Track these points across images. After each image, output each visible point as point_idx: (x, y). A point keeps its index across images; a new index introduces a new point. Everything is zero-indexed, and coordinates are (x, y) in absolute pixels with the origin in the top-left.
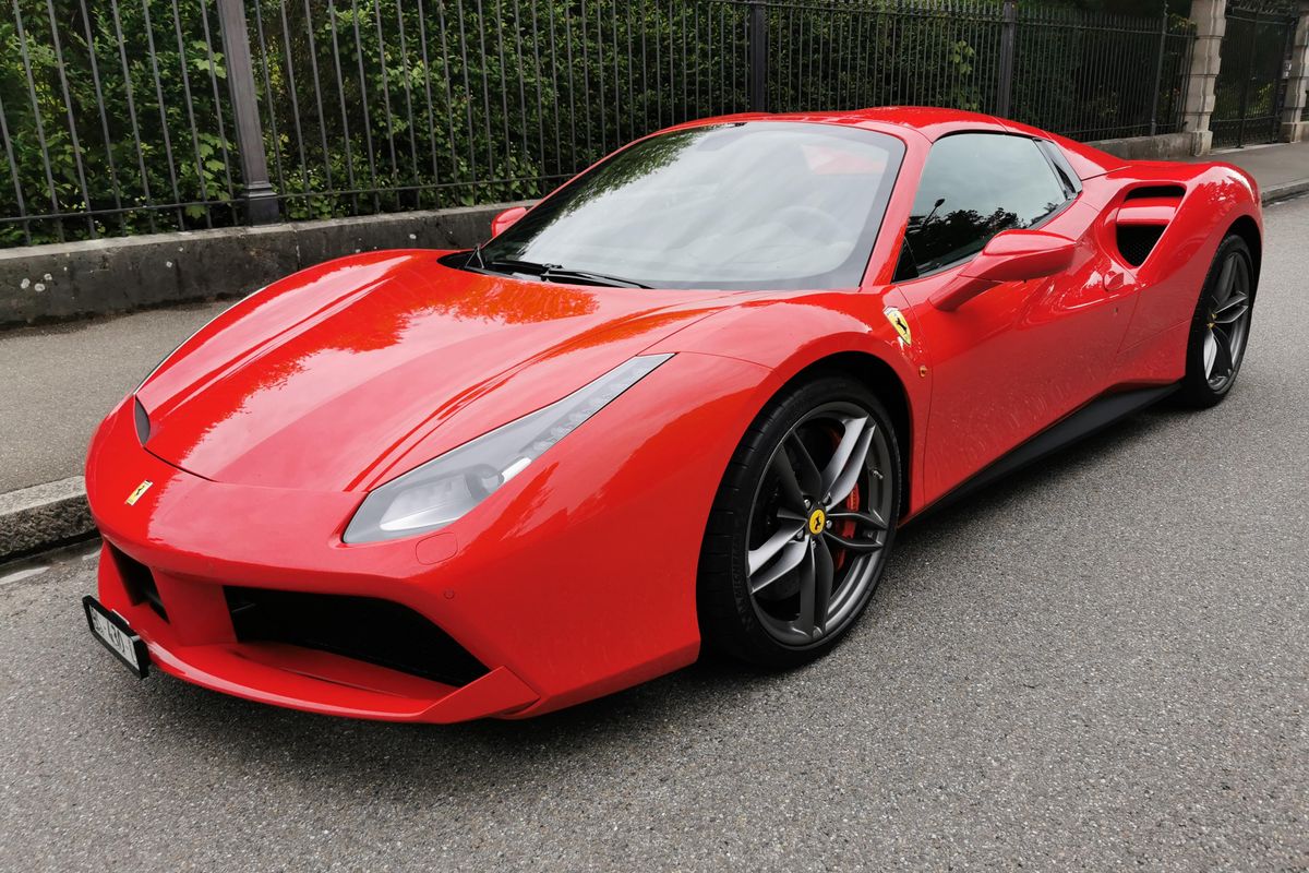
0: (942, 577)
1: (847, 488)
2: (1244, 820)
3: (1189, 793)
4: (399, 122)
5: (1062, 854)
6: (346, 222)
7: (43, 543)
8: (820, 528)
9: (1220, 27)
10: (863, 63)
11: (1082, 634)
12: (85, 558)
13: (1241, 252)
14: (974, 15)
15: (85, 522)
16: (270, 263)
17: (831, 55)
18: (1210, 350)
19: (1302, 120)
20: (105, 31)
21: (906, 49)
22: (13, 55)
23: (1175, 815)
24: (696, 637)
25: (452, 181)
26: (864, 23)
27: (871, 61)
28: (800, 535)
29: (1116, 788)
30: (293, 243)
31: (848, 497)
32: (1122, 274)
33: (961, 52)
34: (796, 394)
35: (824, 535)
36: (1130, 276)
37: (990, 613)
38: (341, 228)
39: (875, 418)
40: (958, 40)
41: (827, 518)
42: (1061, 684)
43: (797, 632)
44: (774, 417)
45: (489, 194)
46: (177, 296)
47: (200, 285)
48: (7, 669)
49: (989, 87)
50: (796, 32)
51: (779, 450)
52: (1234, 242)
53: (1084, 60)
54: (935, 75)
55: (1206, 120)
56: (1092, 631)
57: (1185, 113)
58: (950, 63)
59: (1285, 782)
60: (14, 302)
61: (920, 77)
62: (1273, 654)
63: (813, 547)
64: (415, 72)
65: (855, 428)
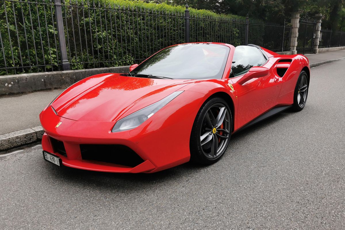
0: (241, 146)
1: (220, 124)
2: (311, 190)
3: (299, 185)
4: (99, 46)
5: (273, 197)
6: (87, 70)
7: (22, 144)
8: (215, 132)
9: (298, 25)
10: (212, 33)
11: (274, 156)
12: (32, 148)
13: (305, 75)
14: (239, 22)
15: (32, 139)
16: (68, 80)
17: (205, 31)
18: (299, 98)
19: (318, 48)
20: (27, 22)
21: (223, 30)
22: (3, 28)
23: (297, 189)
24: (190, 155)
25: (112, 60)
26: (212, 24)
27: (215, 33)
28: (211, 134)
29: (284, 185)
30: (74, 75)
31: (221, 125)
32: (278, 79)
33: (236, 31)
34: (210, 101)
35: (216, 134)
36: (280, 79)
37: (253, 153)
38: (85, 71)
39: (226, 107)
40: (235, 28)
41: (217, 130)
42: (270, 166)
43: (210, 156)
44: (205, 105)
45: (121, 64)
46: (44, 88)
47: (50, 85)
48: (20, 171)
49: (243, 40)
50: (196, 25)
51: (207, 113)
52: (303, 72)
53: (265, 33)
54: (230, 37)
55: (295, 48)
56: (276, 156)
57: (290, 46)
58: (233, 34)
59: (320, 183)
60: (3, 89)
61: (226, 37)
62: (316, 159)
63: (214, 137)
64: (104, 33)
65: (222, 109)
